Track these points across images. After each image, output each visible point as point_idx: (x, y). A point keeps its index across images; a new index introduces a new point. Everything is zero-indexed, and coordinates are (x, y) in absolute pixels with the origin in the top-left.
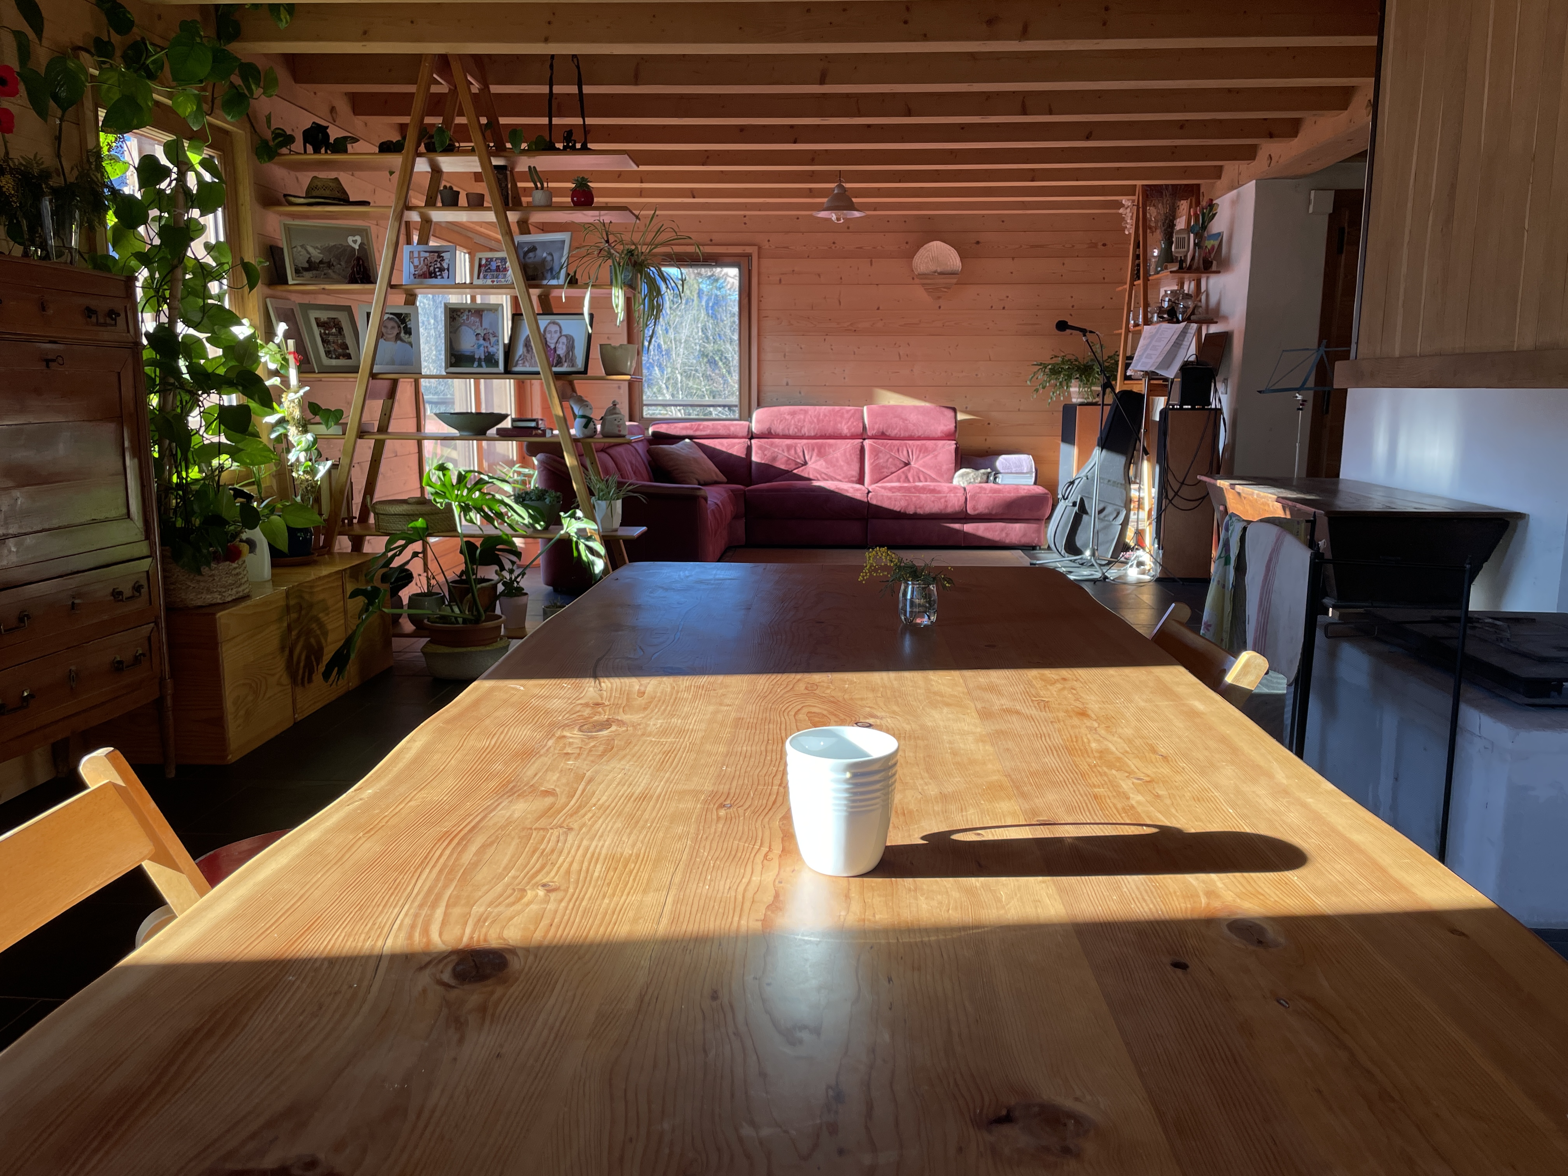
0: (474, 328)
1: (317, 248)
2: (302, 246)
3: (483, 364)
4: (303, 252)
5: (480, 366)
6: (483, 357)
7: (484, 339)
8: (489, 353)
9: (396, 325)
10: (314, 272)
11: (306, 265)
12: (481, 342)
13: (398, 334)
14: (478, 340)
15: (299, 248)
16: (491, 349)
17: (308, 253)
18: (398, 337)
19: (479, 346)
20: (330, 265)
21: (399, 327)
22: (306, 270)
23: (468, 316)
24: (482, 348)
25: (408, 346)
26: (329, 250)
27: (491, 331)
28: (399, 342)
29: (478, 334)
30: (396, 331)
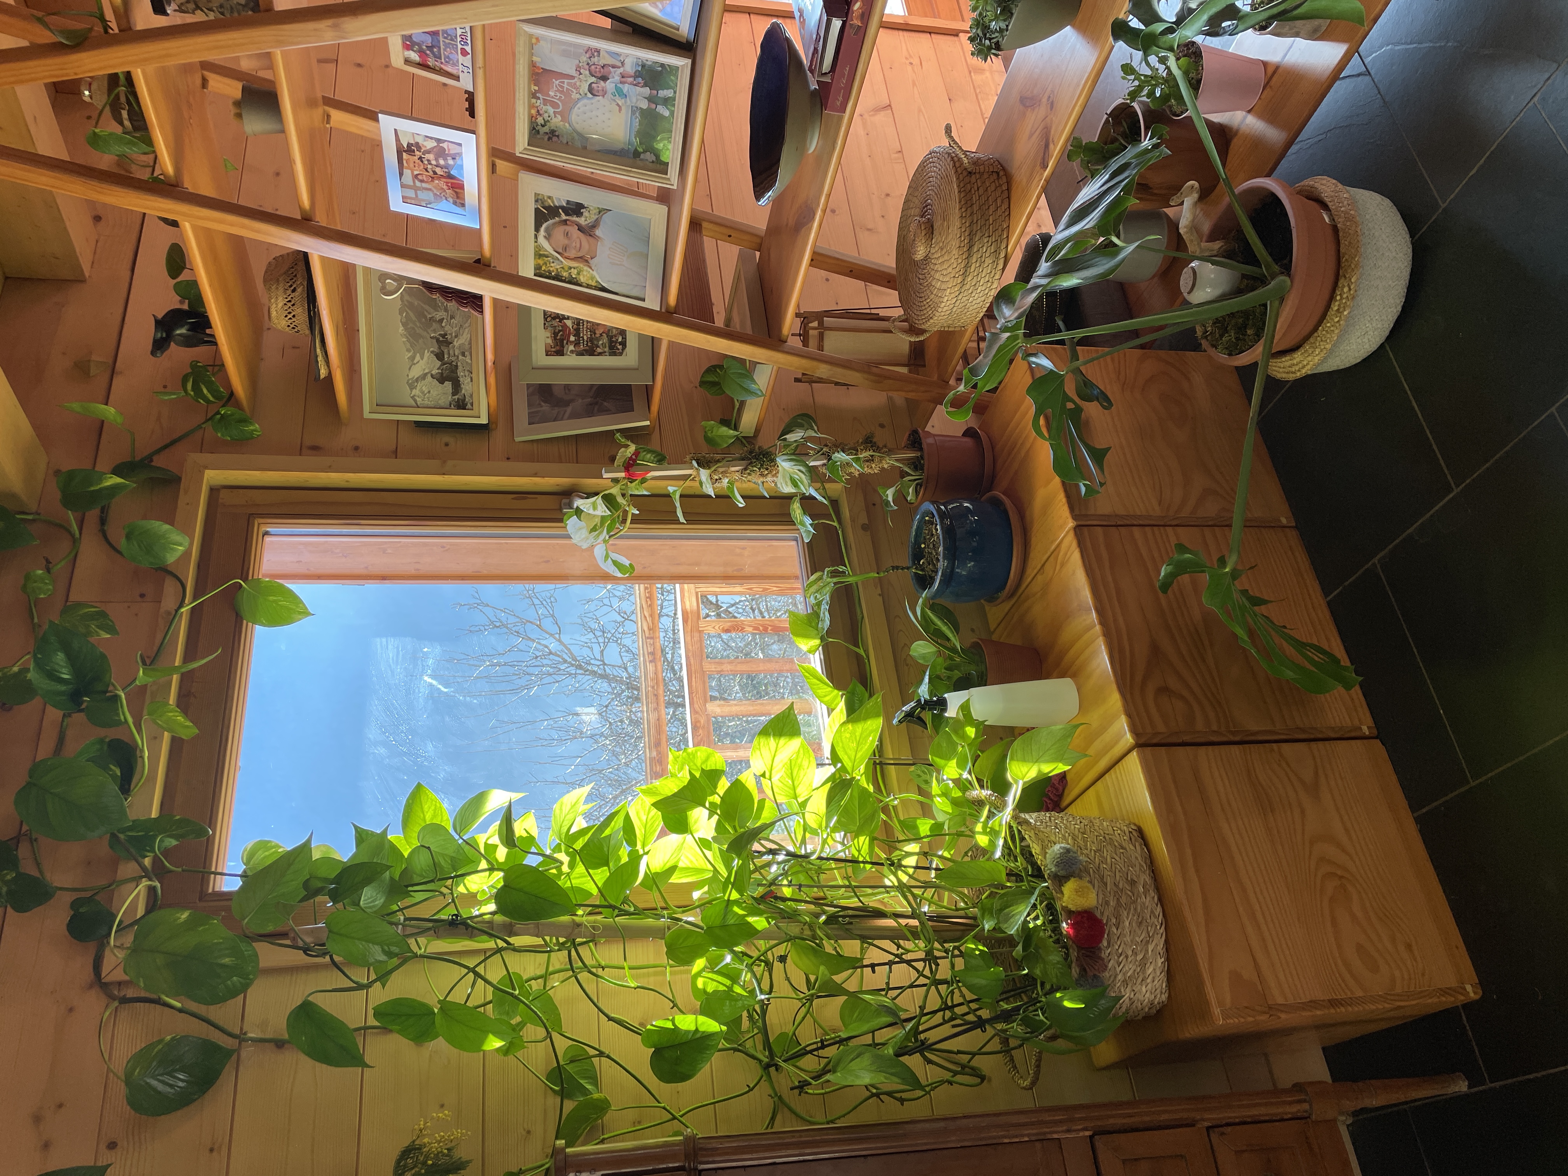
0: (575, 96)
1: (412, 358)
2: (412, 387)
3: (664, 93)
4: (423, 386)
5: (668, 102)
6: (647, 90)
7: (604, 78)
8: (637, 75)
9: (562, 228)
10: (460, 373)
11: (448, 385)
12: (609, 85)
13: (581, 229)
14: (604, 93)
15: (416, 392)
16: (629, 68)
17: (424, 377)
18: (588, 231)
19: (620, 93)
20: (444, 341)
21: (565, 222)
22: (457, 386)
23: (545, 102)
24: (626, 88)
25: (606, 217)
26: (413, 336)
27: (584, 58)
28: (598, 232)
29: (591, 90)
30: (574, 231)
